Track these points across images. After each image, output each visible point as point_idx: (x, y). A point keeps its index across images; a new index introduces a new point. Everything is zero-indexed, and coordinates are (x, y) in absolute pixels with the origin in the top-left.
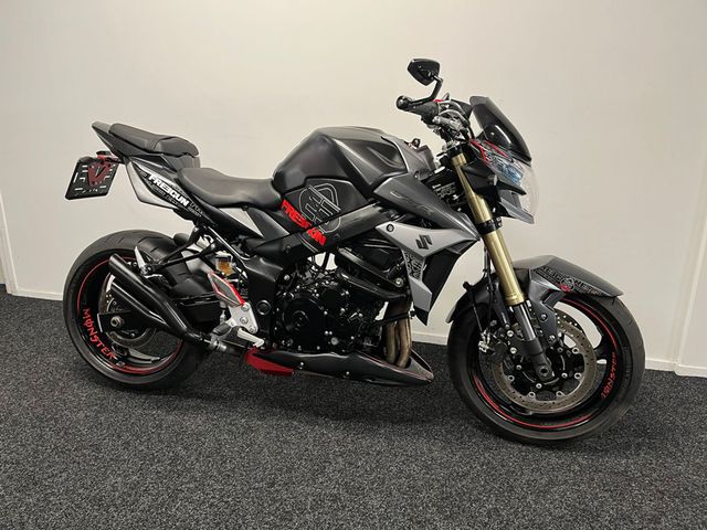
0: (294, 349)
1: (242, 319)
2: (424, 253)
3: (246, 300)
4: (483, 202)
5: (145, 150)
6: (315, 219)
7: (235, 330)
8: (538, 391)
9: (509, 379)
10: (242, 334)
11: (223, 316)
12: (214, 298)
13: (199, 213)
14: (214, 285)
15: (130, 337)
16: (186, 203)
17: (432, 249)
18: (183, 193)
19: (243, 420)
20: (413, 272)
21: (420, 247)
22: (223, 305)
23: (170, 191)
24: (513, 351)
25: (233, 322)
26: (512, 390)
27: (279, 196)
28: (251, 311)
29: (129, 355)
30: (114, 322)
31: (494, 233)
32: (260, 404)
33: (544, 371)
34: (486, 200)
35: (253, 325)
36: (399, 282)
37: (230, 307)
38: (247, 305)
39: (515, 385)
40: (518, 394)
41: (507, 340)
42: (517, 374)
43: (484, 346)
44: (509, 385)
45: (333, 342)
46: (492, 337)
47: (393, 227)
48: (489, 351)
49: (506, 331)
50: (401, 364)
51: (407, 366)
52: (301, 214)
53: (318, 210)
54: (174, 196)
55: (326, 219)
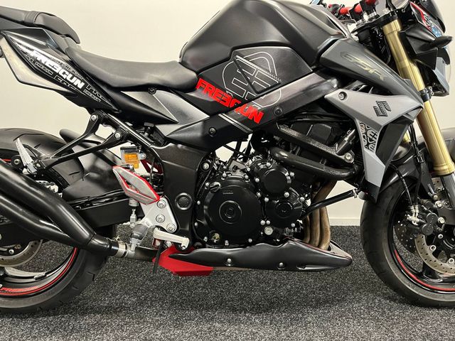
0: (220, 244)
1: (156, 219)
2: (383, 121)
3: (163, 196)
5: (23, 23)
7: (150, 232)
9: (431, 249)
10: (158, 234)
11: (133, 216)
12: (124, 196)
13: (96, 97)
14: (121, 180)
15: (8, 254)
16: (81, 85)
17: (392, 116)
18: (76, 73)
19: (159, 332)
20: (368, 144)
21: (378, 115)
22: (133, 203)
23: (59, 70)
24: (441, 220)
25: (147, 222)
26: (433, 258)
27: (194, 75)
28: (168, 207)
29: (6, 275)
31: (427, 102)
32: (169, 309)
35: (171, 223)
36: (349, 157)
37: (142, 205)
38: (163, 201)
39: (436, 254)
40: (439, 262)
41: (435, 211)
42: (438, 243)
43: (414, 219)
44: (431, 255)
45: (269, 231)
46: (421, 209)
47: (345, 95)
48: (420, 224)
49: (434, 201)
50: (324, 247)
51: (329, 249)
52: (225, 90)
53: (250, 83)
54: (64, 76)
55: (261, 92)
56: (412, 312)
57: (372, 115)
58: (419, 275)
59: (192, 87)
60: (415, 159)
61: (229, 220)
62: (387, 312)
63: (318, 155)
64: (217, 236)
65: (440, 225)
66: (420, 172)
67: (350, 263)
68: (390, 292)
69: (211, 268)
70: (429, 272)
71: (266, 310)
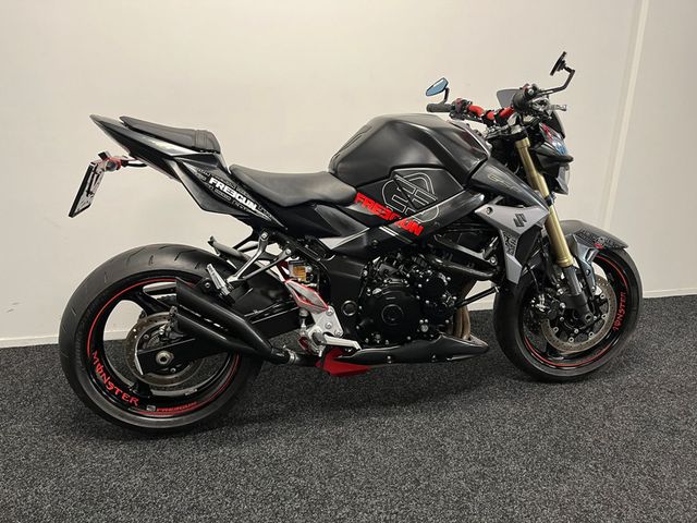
0: (382, 344)
1: (326, 326)
2: (521, 231)
4: (542, 178)
6: (406, 210)
8: (575, 336)
9: (554, 331)
10: (328, 340)
11: (303, 325)
14: (293, 293)
15: (170, 373)
16: (254, 207)
17: (527, 226)
18: (249, 196)
20: (509, 249)
21: (517, 225)
22: (304, 313)
23: (235, 195)
24: (563, 306)
25: (317, 328)
26: (556, 339)
27: (353, 189)
30: (163, 359)
31: (552, 206)
33: (588, 317)
34: (544, 175)
35: (338, 328)
36: (493, 261)
37: (313, 315)
38: (331, 309)
39: (558, 335)
40: (561, 342)
41: (558, 298)
42: (560, 325)
43: (541, 306)
44: (554, 336)
45: (425, 329)
46: (546, 297)
47: (491, 209)
48: (546, 310)
49: (557, 290)
50: (465, 338)
51: (469, 339)
52: (385, 206)
53: (410, 201)
54: (240, 200)
55: (421, 208)
56: (539, 388)
57: (512, 226)
58: (544, 355)
59: (351, 200)
60: (541, 254)
61: (392, 322)
62: (518, 390)
63: (467, 260)
64: (378, 336)
65: (561, 309)
66: (545, 265)
67: (488, 349)
68: (518, 372)
69: (366, 367)
70: (552, 351)
71: (414, 401)
